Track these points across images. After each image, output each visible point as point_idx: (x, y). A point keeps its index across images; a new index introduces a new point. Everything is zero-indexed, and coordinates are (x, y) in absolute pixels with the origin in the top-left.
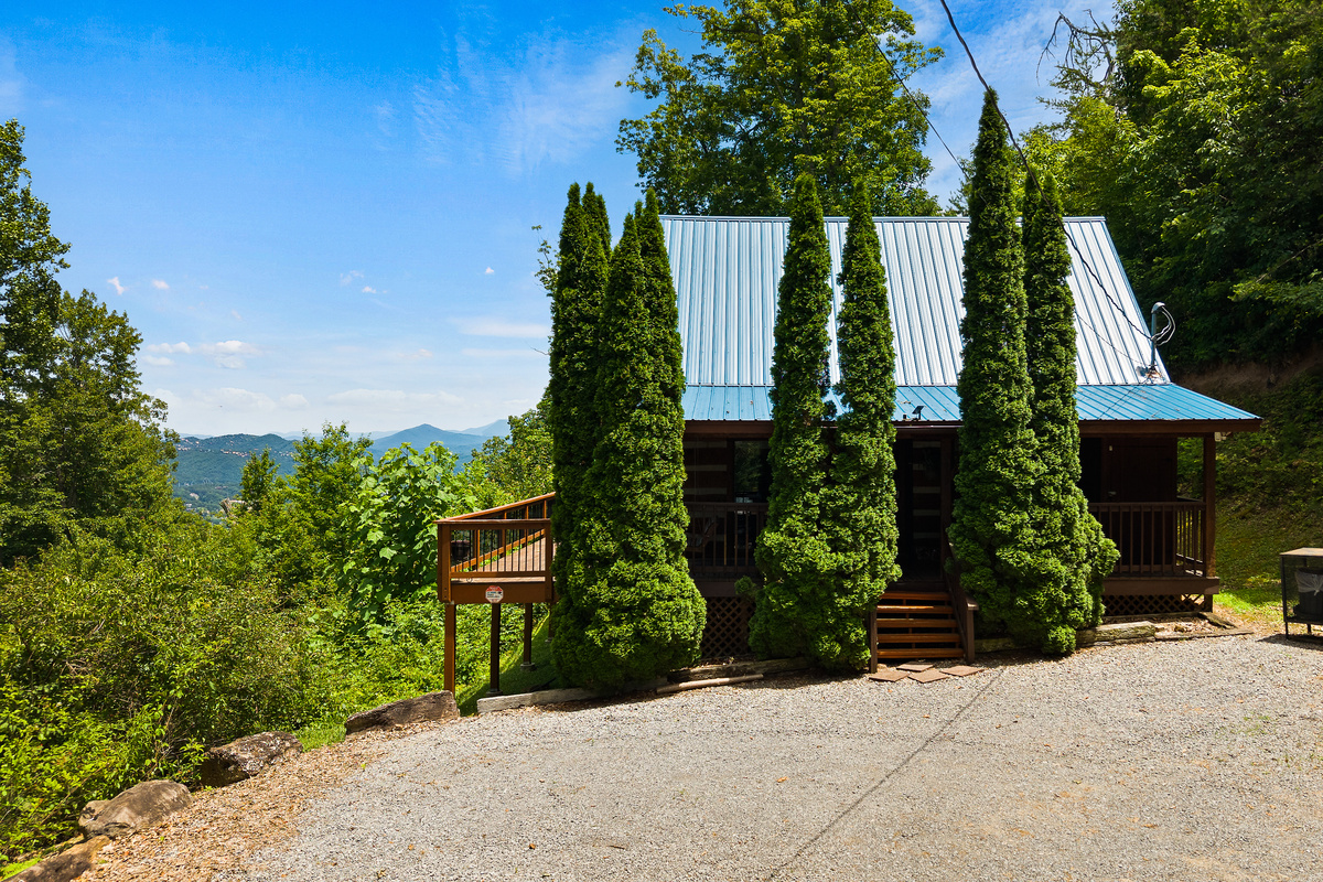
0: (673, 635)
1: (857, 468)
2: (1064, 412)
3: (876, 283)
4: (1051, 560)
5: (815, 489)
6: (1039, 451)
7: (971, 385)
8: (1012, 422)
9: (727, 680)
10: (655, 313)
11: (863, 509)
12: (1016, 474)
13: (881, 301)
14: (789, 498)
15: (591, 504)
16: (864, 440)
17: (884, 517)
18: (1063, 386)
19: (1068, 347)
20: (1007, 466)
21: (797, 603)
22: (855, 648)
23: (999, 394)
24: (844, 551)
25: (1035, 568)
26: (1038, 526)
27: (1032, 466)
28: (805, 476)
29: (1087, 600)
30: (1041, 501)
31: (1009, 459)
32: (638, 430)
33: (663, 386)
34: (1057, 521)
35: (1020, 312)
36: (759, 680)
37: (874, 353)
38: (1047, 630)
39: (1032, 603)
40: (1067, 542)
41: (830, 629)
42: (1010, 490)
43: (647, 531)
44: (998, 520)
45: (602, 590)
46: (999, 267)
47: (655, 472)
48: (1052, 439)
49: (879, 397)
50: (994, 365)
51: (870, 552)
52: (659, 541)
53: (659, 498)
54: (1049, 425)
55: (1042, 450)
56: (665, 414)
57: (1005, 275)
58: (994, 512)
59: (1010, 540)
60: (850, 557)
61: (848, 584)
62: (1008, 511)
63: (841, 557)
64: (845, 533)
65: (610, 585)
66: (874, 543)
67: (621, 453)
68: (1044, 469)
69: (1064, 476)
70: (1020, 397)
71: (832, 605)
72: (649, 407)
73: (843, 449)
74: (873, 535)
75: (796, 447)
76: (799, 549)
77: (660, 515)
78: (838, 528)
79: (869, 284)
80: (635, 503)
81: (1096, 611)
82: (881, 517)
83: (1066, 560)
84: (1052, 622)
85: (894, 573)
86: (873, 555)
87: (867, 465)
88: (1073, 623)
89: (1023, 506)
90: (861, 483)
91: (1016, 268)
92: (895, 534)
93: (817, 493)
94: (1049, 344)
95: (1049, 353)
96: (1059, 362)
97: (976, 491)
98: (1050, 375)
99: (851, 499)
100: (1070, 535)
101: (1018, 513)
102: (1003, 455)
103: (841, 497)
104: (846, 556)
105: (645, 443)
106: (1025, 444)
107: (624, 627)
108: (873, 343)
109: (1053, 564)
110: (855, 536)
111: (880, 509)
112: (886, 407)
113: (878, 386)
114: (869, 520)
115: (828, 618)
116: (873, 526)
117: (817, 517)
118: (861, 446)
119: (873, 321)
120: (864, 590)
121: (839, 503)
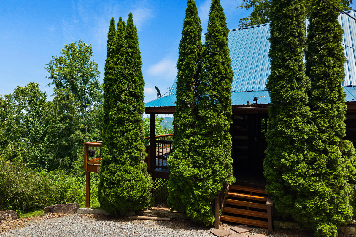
1: (206, 127)
2: (330, 95)
3: (218, 36)
4: (319, 183)
6: (313, 120)
8: (294, 103)
11: (209, 147)
12: (295, 132)
16: (210, 114)
17: (223, 152)
18: (331, 80)
20: (290, 128)
21: (177, 190)
23: (285, 87)
24: (199, 168)
25: (306, 187)
26: (310, 163)
27: (306, 128)
29: (349, 209)
30: (313, 148)
31: (291, 124)
32: (119, 110)
33: (130, 92)
34: (323, 160)
35: (301, 40)
36: (169, 221)
38: (316, 223)
39: (304, 208)
40: (331, 174)
41: (192, 205)
43: (122, 152)
44: (283, 158)
46: (286, 16)
48: (322, 112)
51: (213, 169)
54: (321, 104)
55: (315, 119)
56: (131, 104)
57: (289, 20)
58: (281, 153)
59: (290, 169)
61: (200, 184)
62: (290, 153)
66: (215, 164)
68: (315, 129)
69: (331, 134)
70: (299, 88)
71: (193, 193)
74: (215, 161)
75: (180, 117)
78: (196, 156)
79: (214, 37)
82: (220, 152)
83: (331, 185)
84: (320, 220)
87: (211, 126)
88: (336, 223)
89: (300, 150)
90: (209, 134)
91: (297, 16)
93: (189, 139)
94: (322, 57)
95: (321, 61)
96: (328, 67)
98: (322, 74)
99: (202, 142)
100: (334, 169)
101: (296, 155)
102: (287, 121)
103: (198, 141)
104: (200, 170)
106: (301, 115)
108: (215, 65)
110: (204, 160)
111: (219, 148)
112: (224, 97)
113: (218, 86)
114: (212, 154)
115: (191, 199)
116: (214, 156)
117: (188, 150)
118: (208, 117)
119: (216, 54)
120: (209, 188)
121: (196, 144)
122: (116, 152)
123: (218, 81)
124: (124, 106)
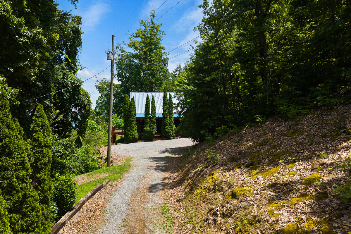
0: (136, 137)
2: (172, 117)
7: (163, 114)
8: (167, 118)
9: (140, 142)
10: (134, 108)
13: (155, 106)
14: (146, 125)
15: (128, 125)
16: (153, 119)
20: (166, 122)
21: (147, 134)
22: (152, 139)
23: (166, 115)
25: (169, 131)
26: (169, 127)
28: (148, 123)
29: (174, 134)
30: (169, 125)
33: (135, 114)
34: (171, 127)
36: (143, 142)
37: (154, 111)
38: (170, 137)
39: (169, 134)
40: (172, 129)
45: (129, 133)
46: (166, 103)
47: (134, 122)
48: (171, 119)
53: (134, 125)
56: (135, 117)
58: (165, 126)
59: (167, 129)
61: (152, 133)
63: (151, 130)
64: (151, 128)
67: (131, 120)
69: (172, 123)
70: (168, 115)
72: (133, 116)
73: (151, 120)
74: (154, 128)
75: (146, 120)
76: (147, 129)
80: (132, 125)
83: (172, 131)
85: (156, 132)
86: (154, 130)
88: (173, 136)
92: (156, 128)
98: (171, 113)
99: (152, 125)
105: (133, 120)
106: (168, 120)
107: (131, 136)
117: (149, 126)
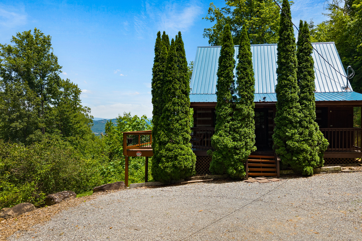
0: (184, 166)
1: (241, 115)
2: (310, 97)
3: (248, 57)
4: (305, 145)
5: (228, 122)
6: (301, 110)
7: (279, 89)
8: (292, 100)
9: (202, 180)
10: (180, 68)
11: (243, 128)
12: (293, 117)
13: (250, 63)
14: (220, 125)
15: (161, 126)
16: (244, 107)
17: (250, 131)
18: (310, 89)
19: (312, 76)
20: (290, 115)
21: (222, 157)
22: (241, 171)
23: (288, 91)
24: (237, 141)
25: (299, 148)
26: (301, 134)
27: (299, 115)
28: (225, 118)
29: (318, 158)
30: (302, 126)
31: (291, 112)
32: (174, 104)
33: (182, 90)
34: (307, 132)
35: (295, 65)
36: (212, 181)
37: (247, 79)
38: (303, 167)
39: (298, 159)
40: (310, 139)
41: (232, 166)
42: (291, 122)
43: (177, 135)
44: (287, 132)
45: (163, 152)
46: (288, 51)
47: (179, 117)
48: (306, 106)
49: (248, 93)
50: (286, 82)
51: (246, 141)
52: (180, 138)
53: (181, 125)
54: (305, 101)
55: (302, 110)
56: (183, 99)
57: (290, 53)
58: (286, 129)
59: (291, 138)
60: (239, 143)
61: (238, 152)
62: (290, 129)
63: (236, 143)
64: (237, 136)
65: (166, 151)
66: (247, 139)
67: (169, 111)
68: (303, 115)
69: (310, 118)
70: (295, 92)
71: (233, 158)
73: (237, 109)
74: (246, 136)
75: (222, 109)
76: (222, 140)
77: (181, 130)
78: (235, 134)
79: (245, 57)
80: (173, 126)
81: (321, 162)
82: (249, 131)
83: (310, 145)
84: (305, 165)
85: (254, 149)
86: (246, 143)
87: (244, 114)
88: (313, 166)
89: (295, 127)
90: (243, 120)
91: (293, 51)
92: (254, 136)
93: (229, 123)
94: (305, 75)
95: (305, 78)
96: (308, 81)
97: (280, 123)
98: (305, 85)
99: (239, 125)
100: (312, 137)
101: (294, 130)
102: (289, 111)
103: (236, 125)
104: (237, 143)
106: (296, 107)
107: (170, 163)
108: (246, 76)
109: (306, 146)
110: (240, 136)
111: (249, 128)
112: (251, 96)
113: (248, 89)
114: (245, 132)
115: (231, 162)
116: (247, 133)
117: (229, 131)
118: (242, 108)
119: (247, 69)
120: (243, 153)
121: (235, 126)
122: (172, 135)
123: (249, 86)
124: (178, 101)
